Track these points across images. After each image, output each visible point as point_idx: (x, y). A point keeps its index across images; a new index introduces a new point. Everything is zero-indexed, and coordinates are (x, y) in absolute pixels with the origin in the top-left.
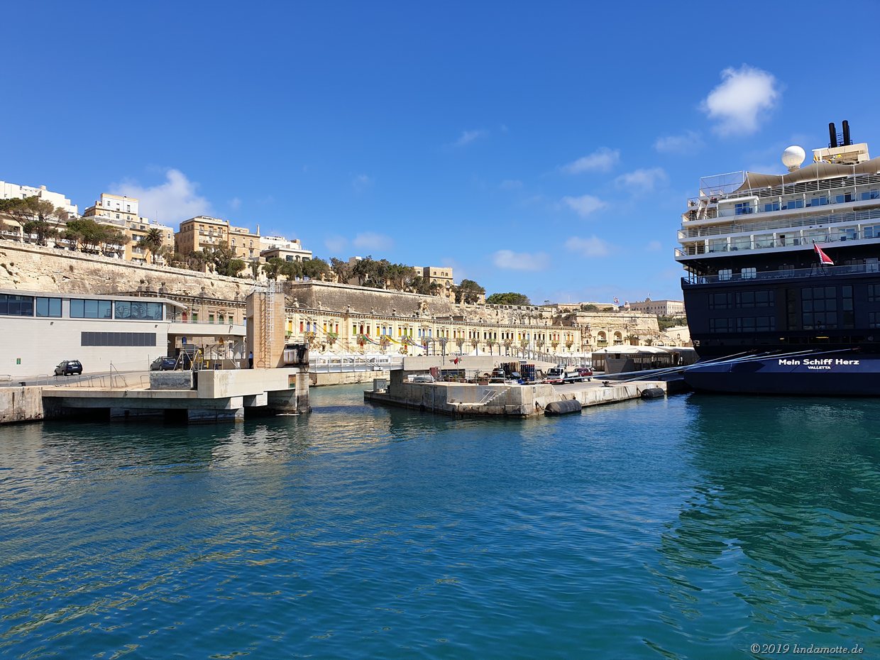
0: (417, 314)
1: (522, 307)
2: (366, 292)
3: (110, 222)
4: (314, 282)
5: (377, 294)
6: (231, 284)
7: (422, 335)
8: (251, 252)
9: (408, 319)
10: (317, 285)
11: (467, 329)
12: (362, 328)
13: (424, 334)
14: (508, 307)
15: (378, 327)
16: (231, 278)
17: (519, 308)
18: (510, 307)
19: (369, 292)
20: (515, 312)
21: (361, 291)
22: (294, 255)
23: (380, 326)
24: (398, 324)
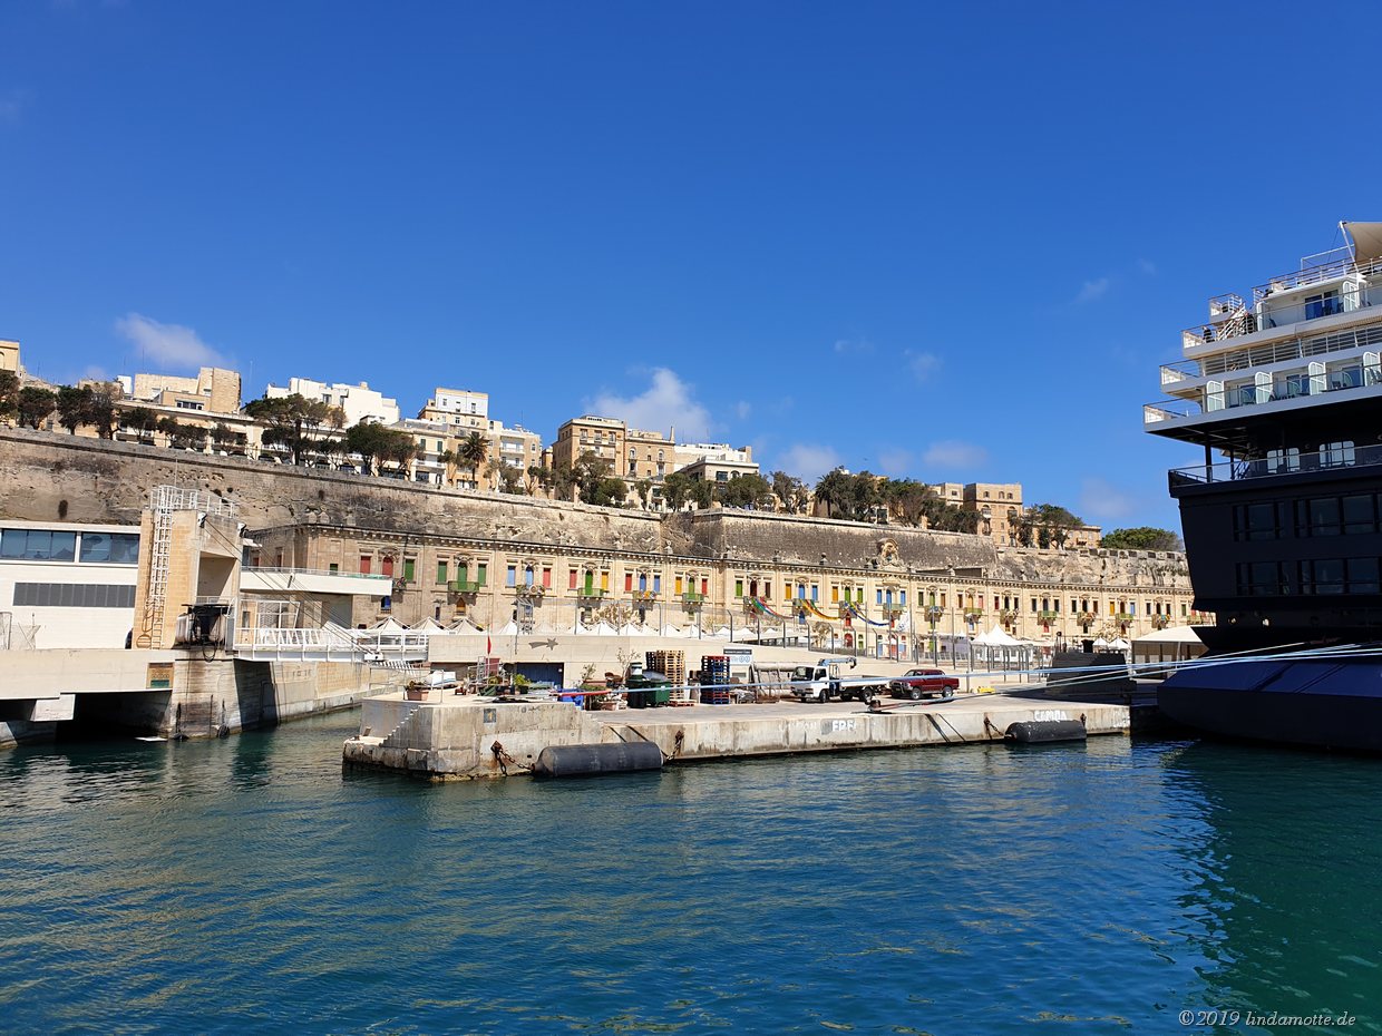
0: (874, 563)
1: (1158, 554)
2: (822, 526)
3: (430, 428)
4: (726, 510)
6: (596, 517)
7: (884, 601)
8: (661, 467)
9: (852, 572)
10: (730, 516)
11: (990, 592)
12: (754, 586)
13: (889, 599)
14: (1127, 553)
15: (788, 585)
16: (597, 508)
17: (1152, 556)
18: (1133, 554)
19: (827, 527)
20: (1143, 563)
21: (813, 525)
22: (730, 470)
23: (793, 583)
24: (831, 580)
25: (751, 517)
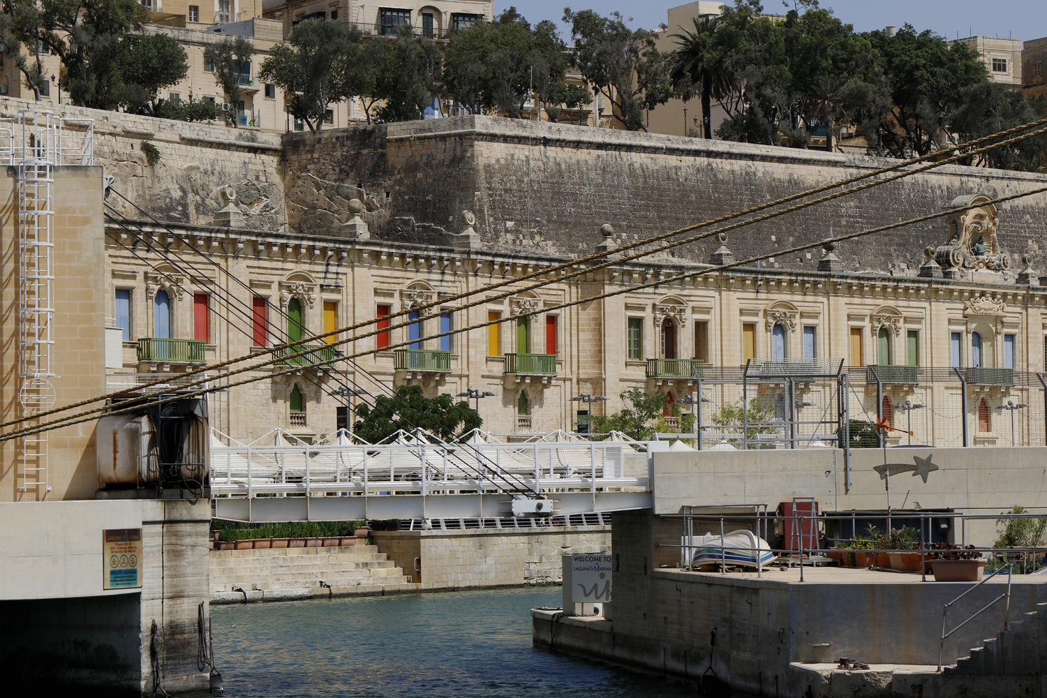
0: (945, 261)
2: (726, 165)
4: (484, 122)
5: (779, 170)
6: (121, 145)
9: (897, 288)
10: (493, 138)
12: (669, 330)
13: (978, 356)
15: (750, 327)
16: (121, 118)
19: (738, 165)
21: (703, 161)
23: (760, 321)
24: (844, 311)
25: (546, 142)
